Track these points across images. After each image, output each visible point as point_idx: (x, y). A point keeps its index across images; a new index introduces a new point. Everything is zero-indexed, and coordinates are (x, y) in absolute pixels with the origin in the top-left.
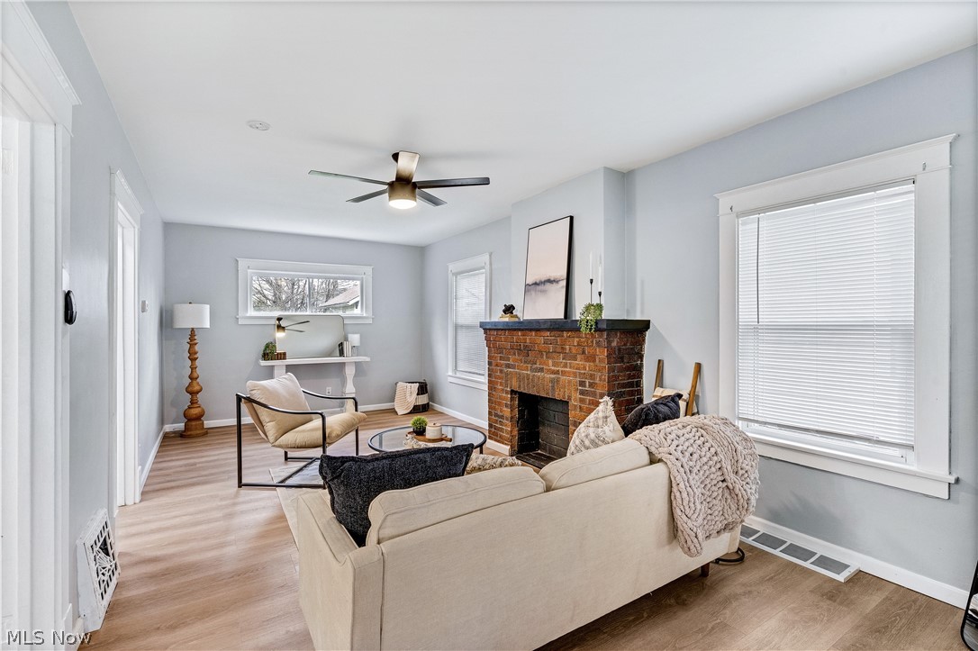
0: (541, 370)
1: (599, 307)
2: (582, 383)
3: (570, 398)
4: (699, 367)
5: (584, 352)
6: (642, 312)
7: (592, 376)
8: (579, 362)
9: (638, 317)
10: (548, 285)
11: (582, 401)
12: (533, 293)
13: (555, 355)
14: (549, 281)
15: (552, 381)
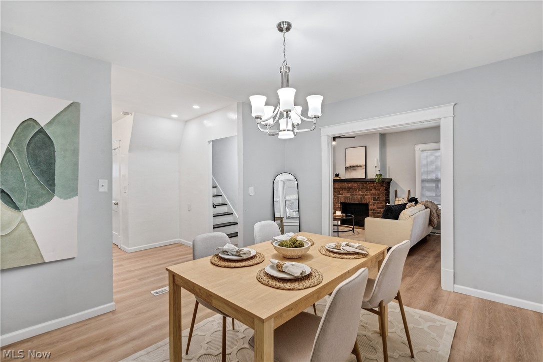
0: (356, 195)
1: (381, 175)
2: (374, 198)
3: (369, 202)
4: (409, 191)
5: (375, 188)
6: (389, 176)
7: (379, 195)
8: (373, 191)
9: (388, 177)
10: (357, 168)
11: (374, 203)
12: (350, 170)
13: (363, 190)
14: (357, 166)
15: (361, 198)
